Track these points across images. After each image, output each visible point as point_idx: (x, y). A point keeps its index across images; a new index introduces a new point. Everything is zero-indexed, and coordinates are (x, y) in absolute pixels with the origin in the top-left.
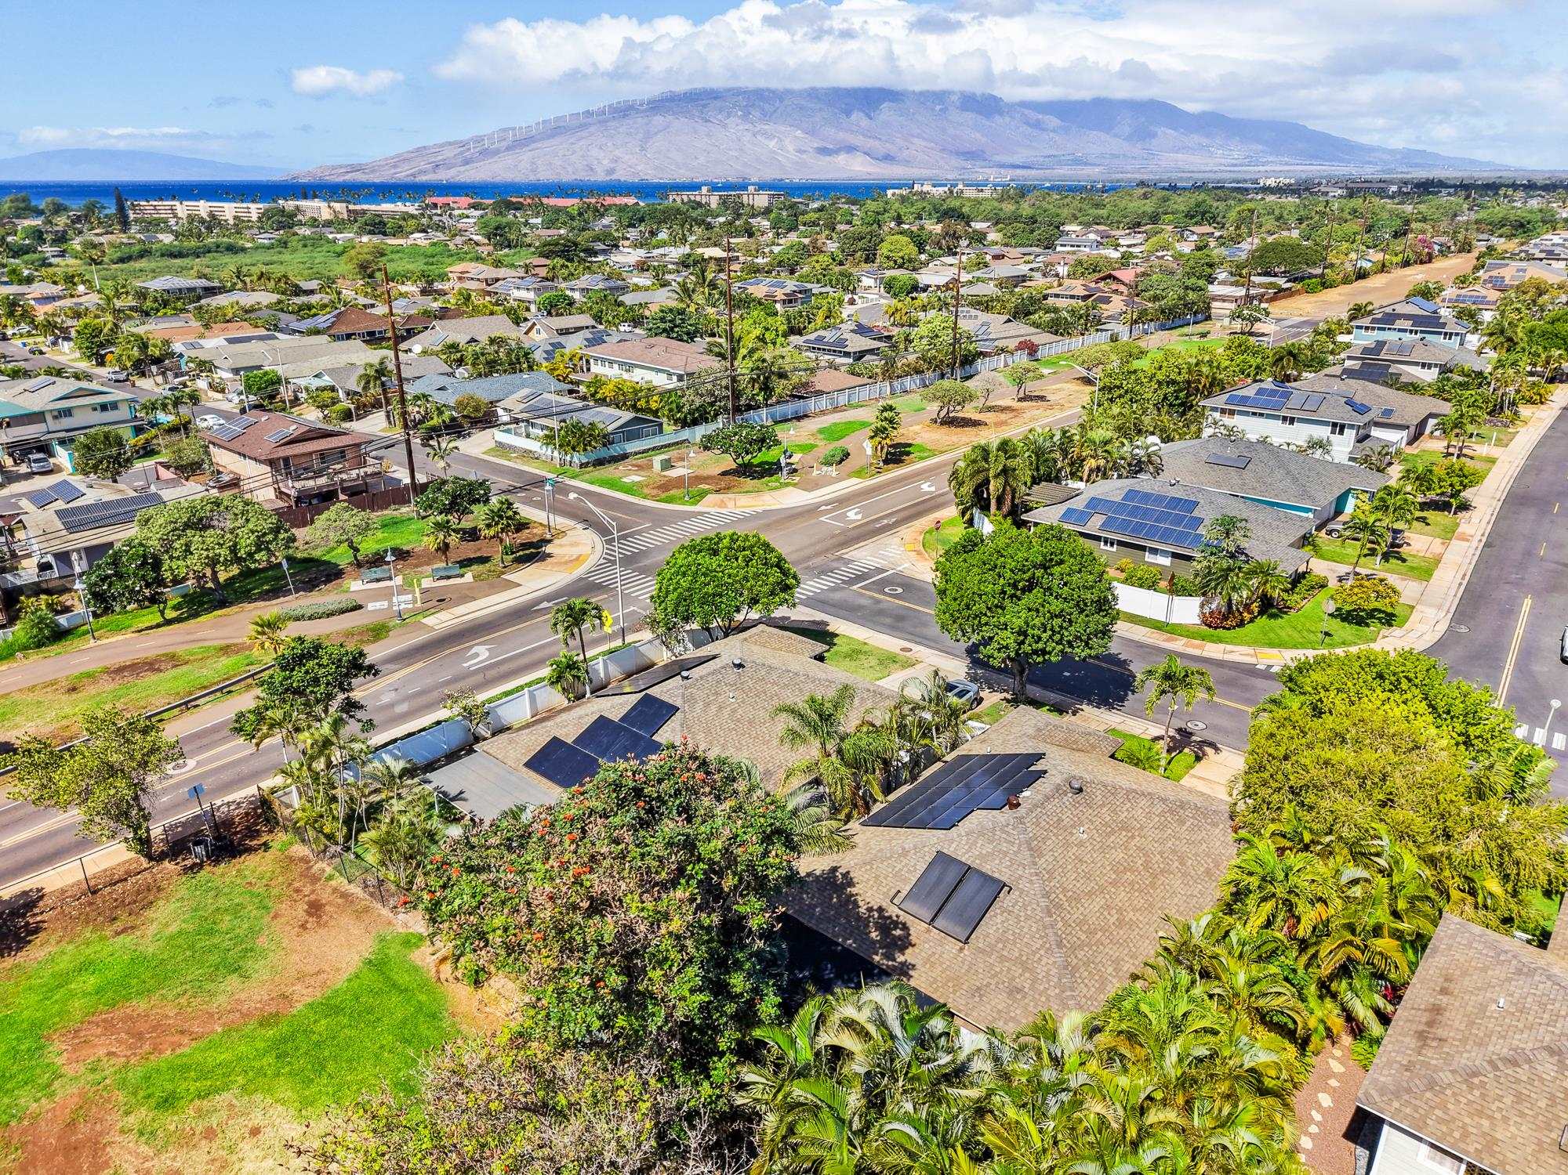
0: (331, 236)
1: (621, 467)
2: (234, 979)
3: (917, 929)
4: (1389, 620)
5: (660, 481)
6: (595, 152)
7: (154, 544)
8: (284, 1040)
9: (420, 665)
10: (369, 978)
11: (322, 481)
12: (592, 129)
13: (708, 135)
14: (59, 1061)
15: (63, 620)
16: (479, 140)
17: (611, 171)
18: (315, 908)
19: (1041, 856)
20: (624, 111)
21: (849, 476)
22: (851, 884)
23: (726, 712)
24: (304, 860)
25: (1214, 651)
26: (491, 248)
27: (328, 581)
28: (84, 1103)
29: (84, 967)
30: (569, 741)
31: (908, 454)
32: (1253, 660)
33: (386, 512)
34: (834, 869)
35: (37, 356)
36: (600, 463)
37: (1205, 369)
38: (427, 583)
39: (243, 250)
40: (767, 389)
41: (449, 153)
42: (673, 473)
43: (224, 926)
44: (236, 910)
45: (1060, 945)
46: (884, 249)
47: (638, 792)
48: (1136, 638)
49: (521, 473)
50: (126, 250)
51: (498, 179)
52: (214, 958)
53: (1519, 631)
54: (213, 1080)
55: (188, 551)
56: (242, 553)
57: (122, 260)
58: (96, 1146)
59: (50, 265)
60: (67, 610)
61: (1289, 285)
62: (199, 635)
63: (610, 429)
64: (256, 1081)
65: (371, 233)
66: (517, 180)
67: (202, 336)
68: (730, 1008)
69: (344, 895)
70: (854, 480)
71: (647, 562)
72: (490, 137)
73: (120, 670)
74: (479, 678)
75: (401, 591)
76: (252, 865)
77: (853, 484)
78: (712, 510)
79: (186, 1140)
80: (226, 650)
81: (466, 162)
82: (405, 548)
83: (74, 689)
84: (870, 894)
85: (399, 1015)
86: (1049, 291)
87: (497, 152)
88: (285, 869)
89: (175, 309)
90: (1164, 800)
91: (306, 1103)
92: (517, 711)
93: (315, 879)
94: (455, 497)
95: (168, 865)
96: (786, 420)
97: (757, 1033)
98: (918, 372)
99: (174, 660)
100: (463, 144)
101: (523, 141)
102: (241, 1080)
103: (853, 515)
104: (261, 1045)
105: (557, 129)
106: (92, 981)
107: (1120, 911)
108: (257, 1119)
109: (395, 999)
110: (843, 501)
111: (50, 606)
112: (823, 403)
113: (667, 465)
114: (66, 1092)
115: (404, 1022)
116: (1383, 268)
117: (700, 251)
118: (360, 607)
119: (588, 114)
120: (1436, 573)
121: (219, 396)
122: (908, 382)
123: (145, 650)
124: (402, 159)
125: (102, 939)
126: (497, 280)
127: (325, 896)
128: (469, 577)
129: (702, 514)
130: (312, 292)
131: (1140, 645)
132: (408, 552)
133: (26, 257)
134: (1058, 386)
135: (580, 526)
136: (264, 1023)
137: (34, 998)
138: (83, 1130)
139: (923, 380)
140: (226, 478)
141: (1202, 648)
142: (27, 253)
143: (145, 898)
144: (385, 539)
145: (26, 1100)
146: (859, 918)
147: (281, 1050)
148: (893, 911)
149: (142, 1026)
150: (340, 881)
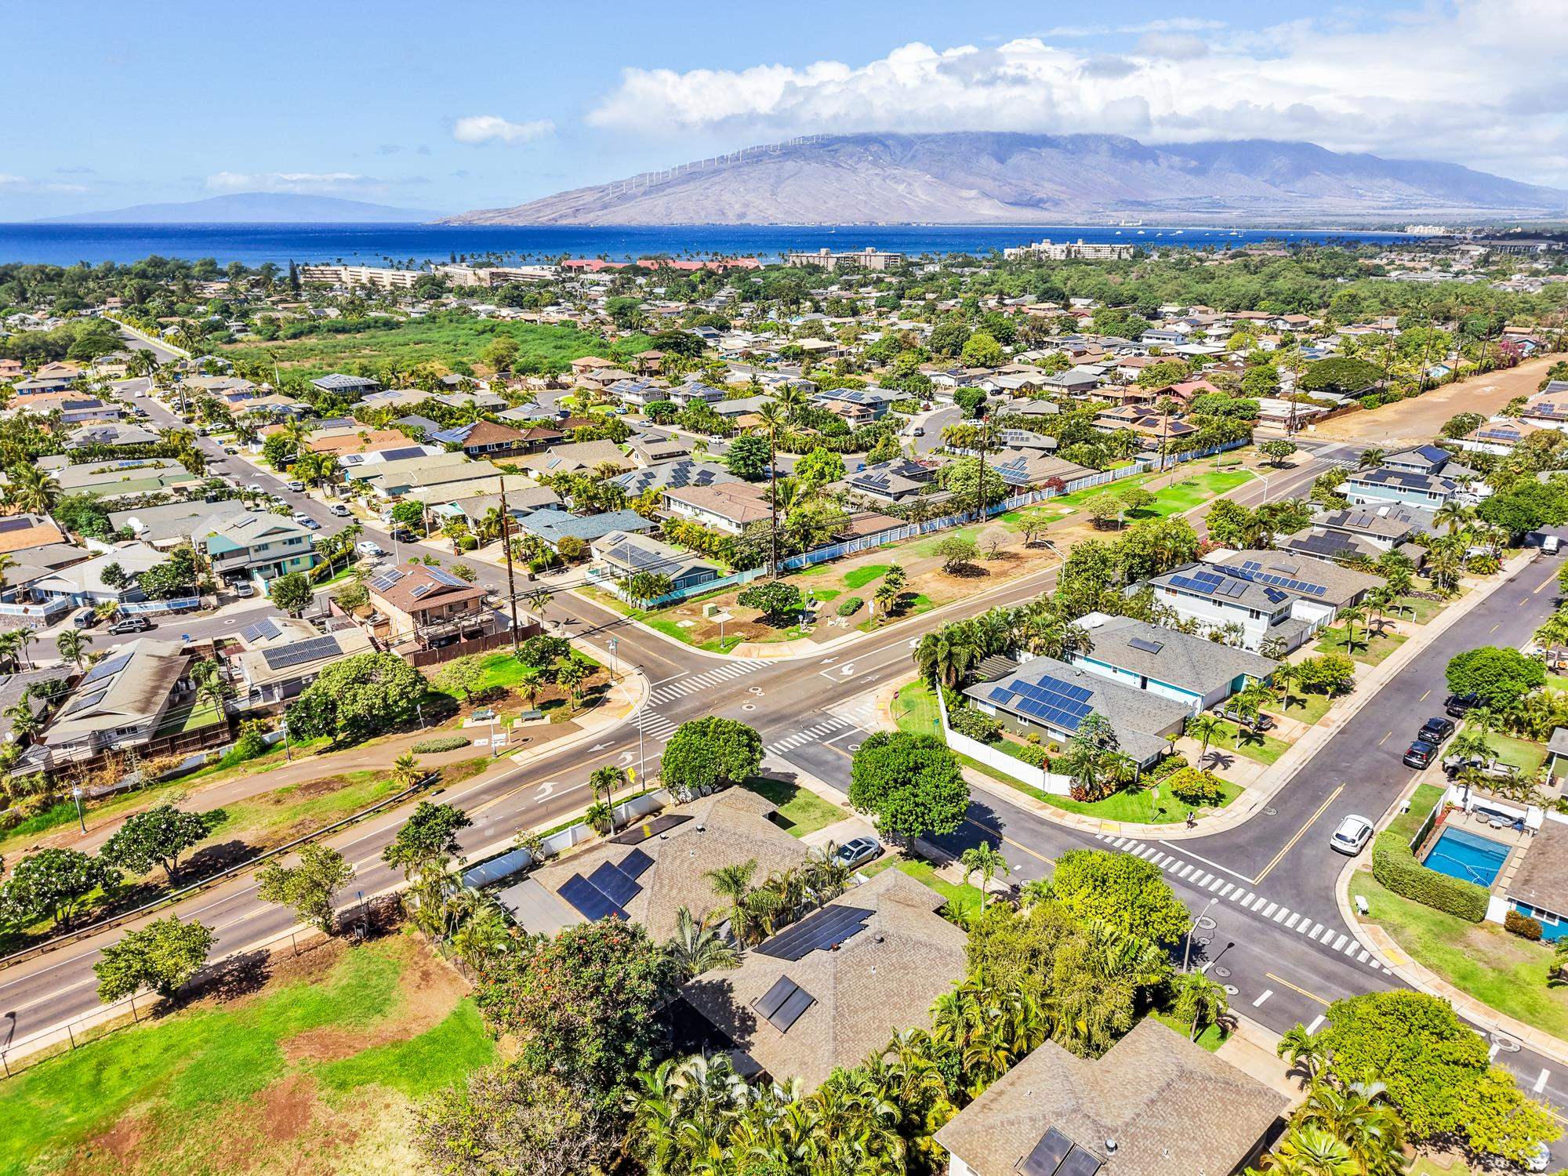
0: (474, 308)
1: (679, 610)
2: (378, 1018)
3: (761, 1022)
4: (1218, 799)
5: (705, 626)
6: (727, 197)
7: (333, 693)
8: (405, 1056)
9: (505, 797)
10: (454, 1022)
11: (449, 628)
12: (725, 174)
13: (838, 180)
14: (285, 1057)
15: (267, 737)
16: (617, 185)
17: (742, 215)
18: (426, 975)
19: (841, 983)
20: (757, 157)
21: (856, 629)
22: (731, 991)
23: (686, 865)
24: (421, 942)
25: (1070, 820)
26: (614, 327)
27: (448, 717)
28: (299, 1082)
29: (295, 1003)
30: (586, 877)
31: (911, 605)
32: (1094, 830)
33: (495, 651)
34: (724, 981)
35: (231, 456)
36: (663, 606)
37: (1169, 544)
38: (518, 723)
39: (398, 325)
40: (806, 537)
41: (589, 198)
42: (718, 619)
43: (373, 983)
44: (380, 973)
45: (835, 1039)
46: (969, 346)
47: (580, 949)
48: (1018, 804)
49: (601, 613)
50: (298, 326)
51: (634, 224)
52: (368, 1003)
53: (1315, 817)
54: (367, 1076)
55: (354, 700)
56: (390, 701)
57: (295, 336)
58: (305, 1106)
59: (235, 341)
60: (270, 729)
61: (1345, 402)
62: (359, 761)
63: (672, 578)
64: (389, 1079)
65: (510, 306)
66: (652, 224)
67: (362, 449)
68: (621, 1060)
69: (443, 968)
70: (859, 633)
71: (678, 710)
72: (629, 182)
73: (308, 787)
74: (543, 810)
75: (498, 729)
76: (391, 944)
77: (857, 637)
78: (739, 659)
79: (350, 1107)
80: (377, 775)
81: (605, 207)
82: (506, 687)
83: (278, 802)
84: (740, 998)
85: (468, 1047)
86: (1102, 412)
87: (634, 197)
88: (410, 948)
89: (340, 410)
90: (938, 950)
91: (415, 1093)
92: (563, 844)
93: (427, 956)
94: (543, 653)
95: (341, 940)
96: (822, 563)
97: (636, 1075)
98: (946, 513)
99: (342, 782)
100: (603, 189)
101: (660, 186)
102: (381, 1077)
103: (847, 671)
104: (392, 1058)
105: (692, 175)
106: (300, 1012)
107: (881, 1021)
108: (388, 1099)
109: (468, 1037)
110: (843, 655)
111: (258, 727)
112: (857, 545)
113: (715, 611)
114: (289, 1075)
115: (471, 1051)
116: (1456, 377)
117: (800, 342)
118: (469, 743)
119: (723, 159)
120: (1282, 758)
121: (375, 515)
122: (937, 522)
123: (324, 771)
124: (546, 204)
125: (305, 985)
126: (613, 381)
127: (432, 968)
128: (547, 720)
129: (730, 662)
130: (452, 387)
131: (1018, 811)
132: (507, 692)
133: (216, 334)
134: (1069, 530)
135: (637, 671)
136: (394, 1045)
137: (269, 1019)
138: (299, 1096)
139: (952, 520)
140: (379, 618)
141: (1062, 816)
142: (216, 330)
143: (327, 961)
144: (491, 678)
145: (268, 1076)
146: (731, 1012)
147: (403, 1061)
148: (750, 1010)
149: (327, 1041)
150: (441, 959)
